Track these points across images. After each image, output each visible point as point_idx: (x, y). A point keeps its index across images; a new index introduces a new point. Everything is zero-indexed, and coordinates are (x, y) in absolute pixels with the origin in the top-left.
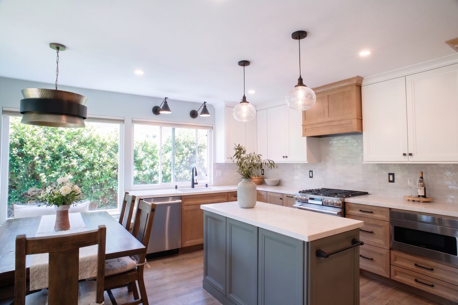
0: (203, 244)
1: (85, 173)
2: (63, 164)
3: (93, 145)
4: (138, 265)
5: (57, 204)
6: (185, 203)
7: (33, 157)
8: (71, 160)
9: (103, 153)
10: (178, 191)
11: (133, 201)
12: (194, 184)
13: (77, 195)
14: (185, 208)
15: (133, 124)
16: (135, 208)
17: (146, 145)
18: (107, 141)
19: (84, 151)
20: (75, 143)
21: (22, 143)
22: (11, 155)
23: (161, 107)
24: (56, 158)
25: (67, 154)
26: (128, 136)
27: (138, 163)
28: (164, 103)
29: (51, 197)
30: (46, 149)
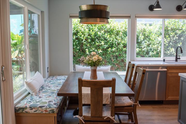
0: (178, 100)
1: (108, 50)
2: (97, 44)
3: (112, 32)
4: (134, 104)
5: (91, 66)
6: (170, 71)
7: (82, 40)
8: (101, 41)
9: (118, 37)
10: (165, 63)
11: (133, 67)
12: (177, 59)
13: (100, 62)
14: (169, 75)
15: (136, 18)
16: (134, 72)
17: (144, 31)
18: (120, 30)
19: (107, 36)
20: (103, 32)
21: (77, 32)
22: (73, 39)
23: (155, 6)
24: (93, 40)
25: (99, 38)
26: (133, 26)
27: (139, 43)
28: (156, 2)
29: (88, 61)
30: (88, 36)
